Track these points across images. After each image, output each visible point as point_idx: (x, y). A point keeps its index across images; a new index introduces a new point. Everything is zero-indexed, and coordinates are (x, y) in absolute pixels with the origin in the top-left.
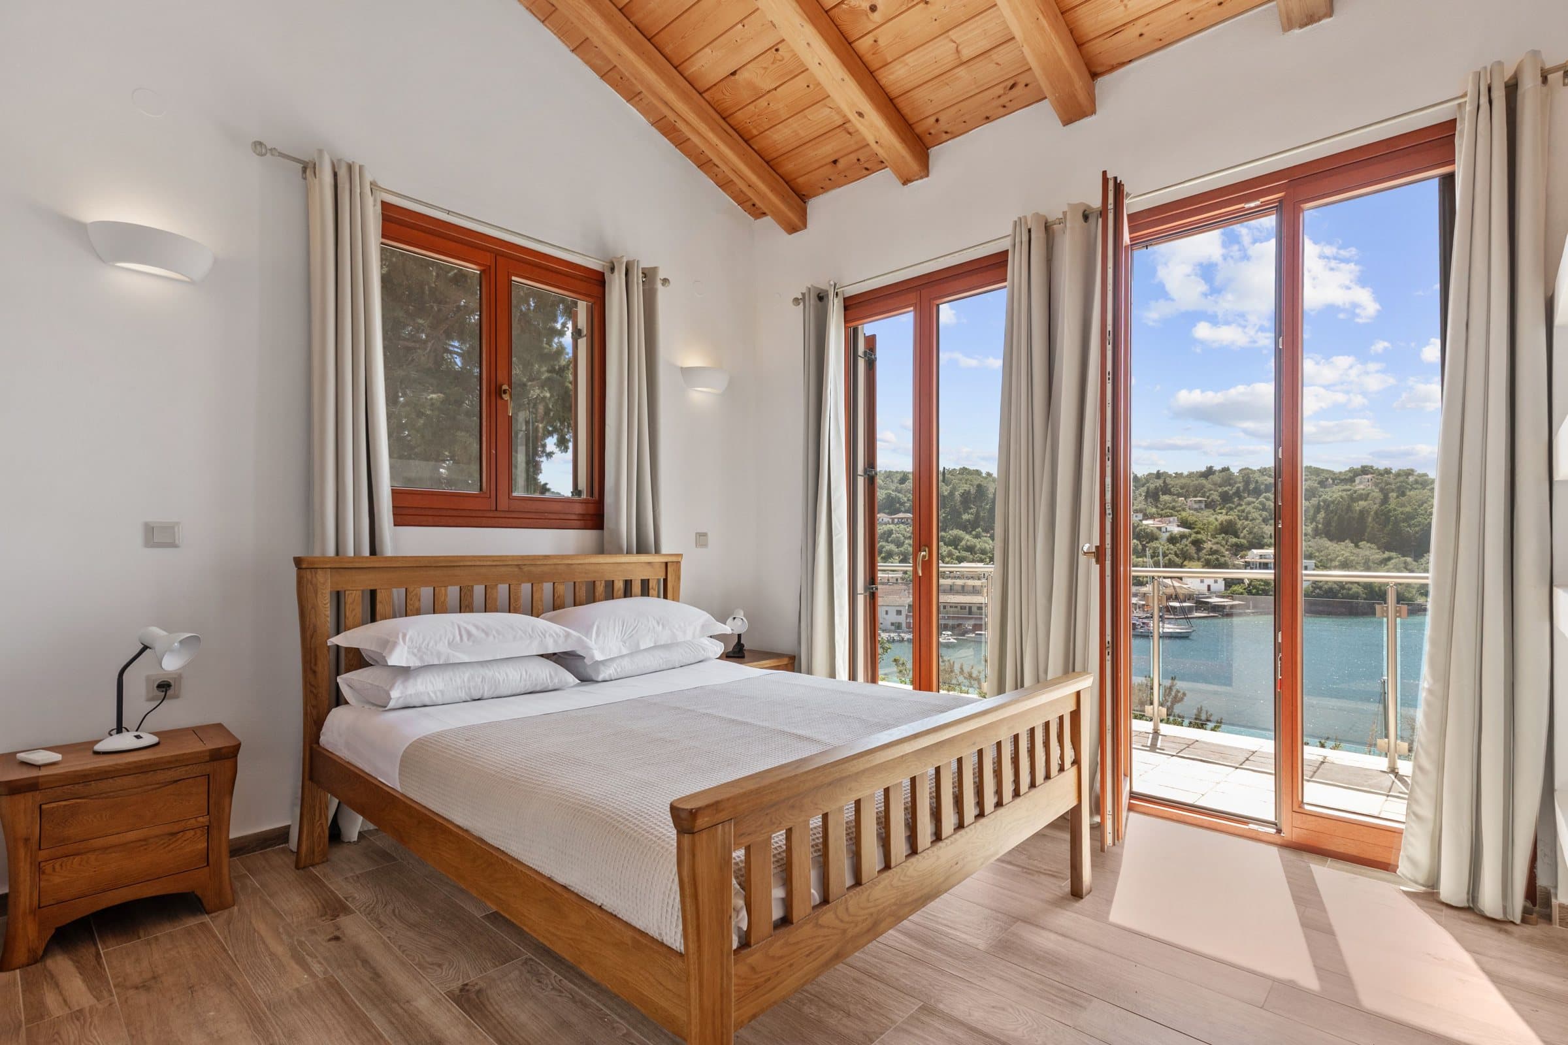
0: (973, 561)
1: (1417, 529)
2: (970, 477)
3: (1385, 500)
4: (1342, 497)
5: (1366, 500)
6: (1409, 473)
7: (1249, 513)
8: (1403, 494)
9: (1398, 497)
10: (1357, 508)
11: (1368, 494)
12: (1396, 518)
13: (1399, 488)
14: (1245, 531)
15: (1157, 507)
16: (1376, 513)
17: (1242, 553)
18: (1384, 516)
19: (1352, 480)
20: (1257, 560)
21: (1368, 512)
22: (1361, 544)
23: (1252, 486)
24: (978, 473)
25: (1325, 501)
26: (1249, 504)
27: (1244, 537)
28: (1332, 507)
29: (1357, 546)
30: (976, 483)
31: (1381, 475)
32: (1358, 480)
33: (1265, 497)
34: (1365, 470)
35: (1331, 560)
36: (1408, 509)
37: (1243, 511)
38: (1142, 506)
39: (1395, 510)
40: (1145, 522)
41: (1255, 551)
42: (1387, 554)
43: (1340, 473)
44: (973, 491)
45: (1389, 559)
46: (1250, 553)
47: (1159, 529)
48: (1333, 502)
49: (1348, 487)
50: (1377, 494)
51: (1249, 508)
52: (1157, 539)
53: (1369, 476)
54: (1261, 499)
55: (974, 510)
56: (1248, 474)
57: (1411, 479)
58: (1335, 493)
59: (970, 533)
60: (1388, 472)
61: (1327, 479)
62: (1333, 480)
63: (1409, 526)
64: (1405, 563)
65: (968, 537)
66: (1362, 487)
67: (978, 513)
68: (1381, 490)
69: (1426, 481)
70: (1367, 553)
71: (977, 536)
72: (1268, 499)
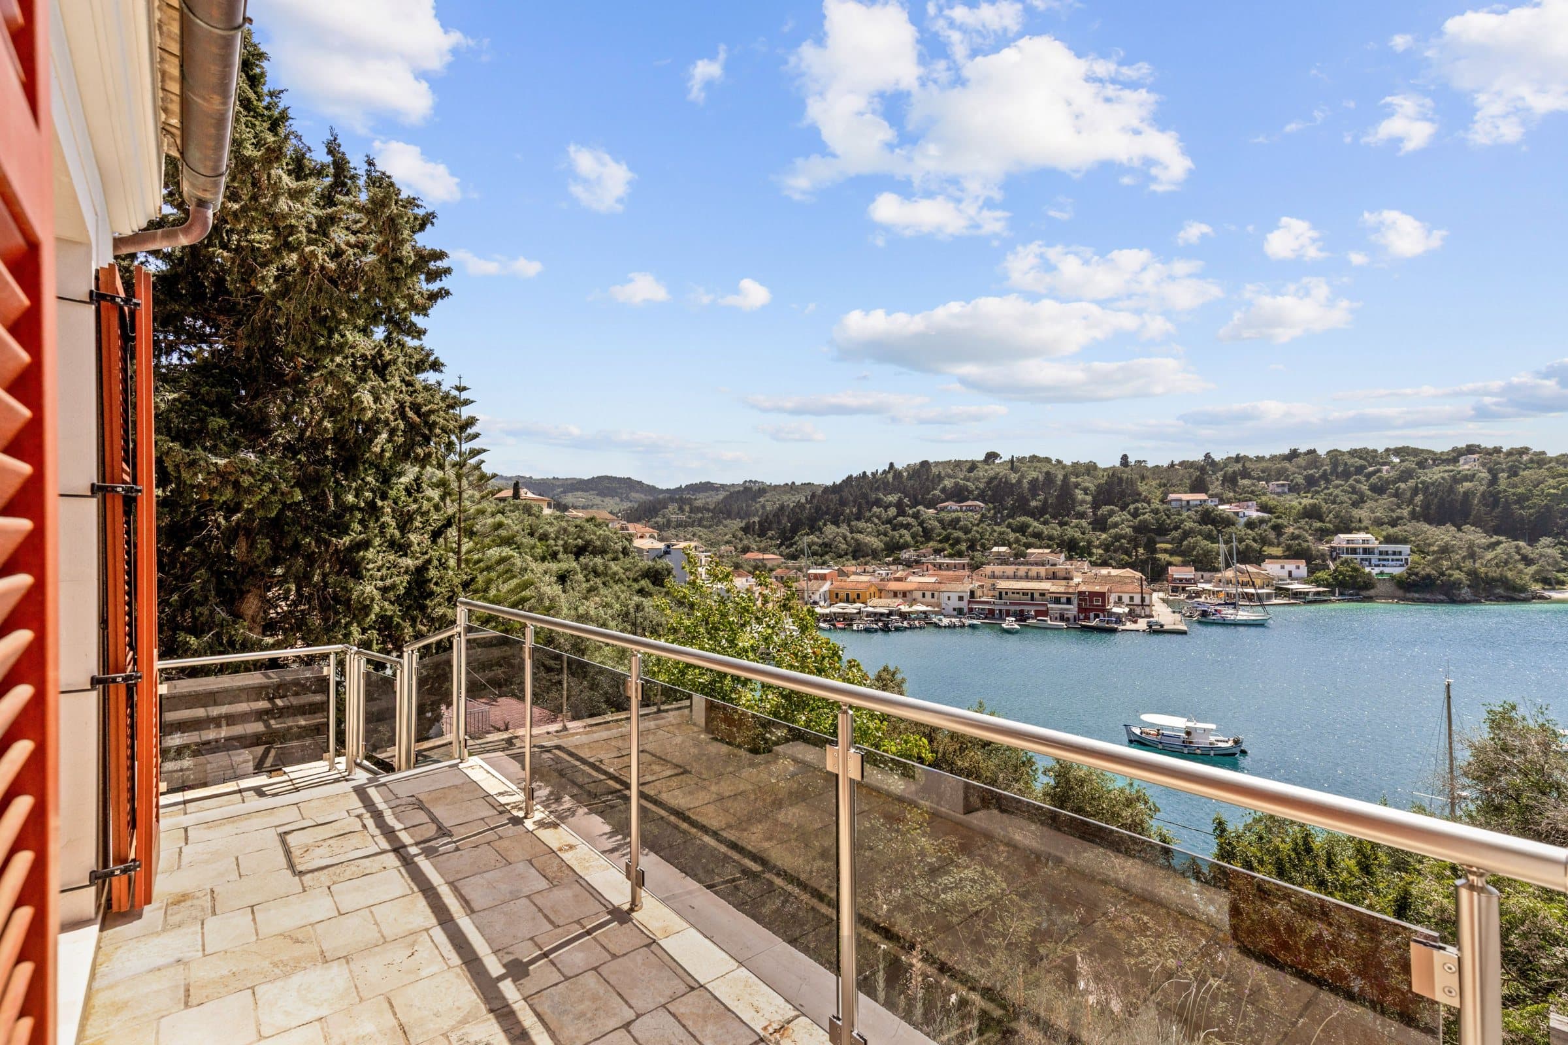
0: (1040, 547)
1: (1532, 511)
2: (1039, 465)
3: (1494, 481)
4: (1443, 478)
5: (1471, 481)
6: (1524, 451)
7: (1337, 496)
8: (1516, 474)
9: (1508, 477)
10: (1461, 490)
11: (1474, 475)
12: (1506, 500)
13: (1511, 468)
14: (1331, 515)
15: (1235, 491)
16: (1483, 495)
17: (1327, 538)
18: (1493, 499)
19: (1455, 460)
20: (1344, 545)
21: (1474, 494)
22: (1465, 527)
23: (1340, 469)
24: (1048, 460)
25: (1423, 482)
26: (1337, 487)
27: (1330, 522)
28: (1431, 489)
29: (1459, 530)
30: (1045, 470)
31: (1490, 454)
32: (1462, 459)
33: (1355, 480)
34: (1470, 450)
35: (1430, 545)
36: (1521, 490)
37: (1331, 494)
38: (1219, 490)
39: (1505, 491)
40: (1221, 507)
41: (1342, 536)
42: (1495, 538)
43: (1442, 453)
44: (1041, 478)
45: (1498, 543)
46: (1336, 538)
47: (1237, 514)
48: (1433, 484)
49: (1451, 468)
50: (1484, 474)
51: (1337, 492)
52: (1233, 524)
53: (1476, 456)
54: (1351, 481)
55: (1041, 497)
56: (1336, 456)
57: (1525, 458)
58: (1436, 474)
59: (1038, 520)
60: (1497, 450)
61: (1426, 460)
62: (1434, 460)
63: (1522, 508)
64: (1517, 547)
65: (1036, 524)
66: (1467, 467)
67: (1046, 499)
68: (1490, 471)
69: (1543, 460)
70: (1472, 537)
71: (1045, 523)
72: (1358, 481)
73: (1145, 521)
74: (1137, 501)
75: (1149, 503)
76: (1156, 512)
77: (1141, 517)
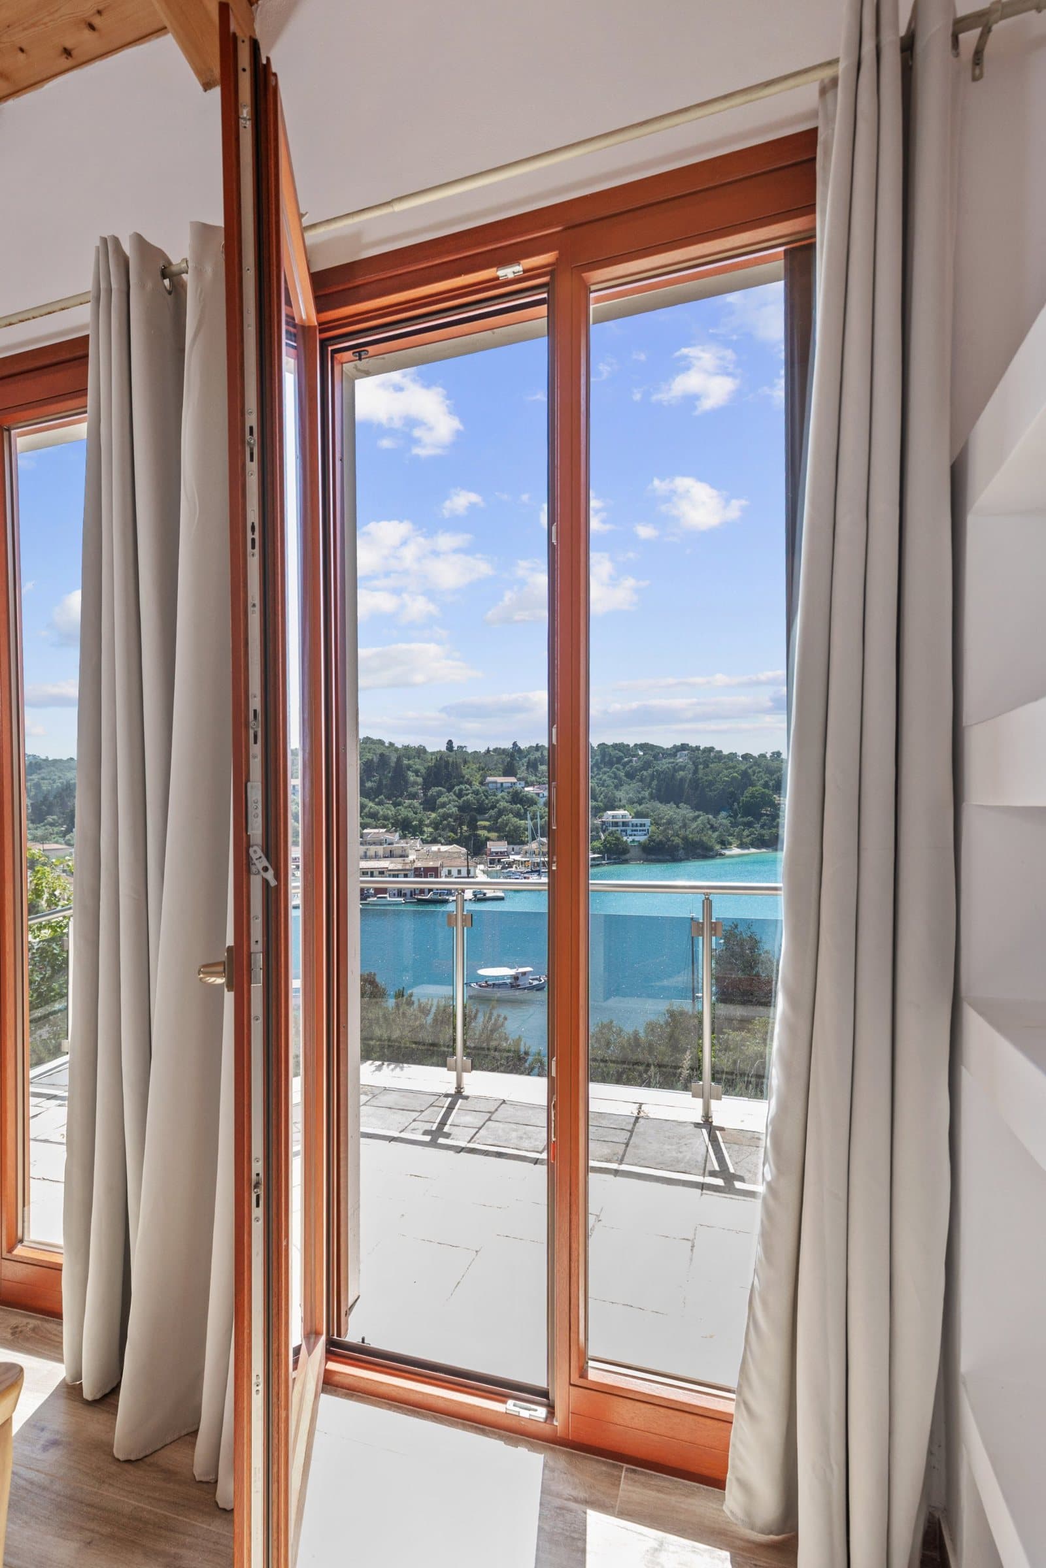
0: (376, 827)
2: (373, 746)
3: (696, 771)
4: (668, 768)
5: (685, 771)
7: (605, 781)
8: (708, 767)
9: (704, 769)
10: (679, 777)
11: (685, 766)
13: (704, 761)
14: (602, 796)
15: (536, 775)
16: (690, 781)
17: (599, 814)
18: (695, 783)
19: (675, 755)
20: (611, 819)
21: (686, 781)
22: (681, 805)
23: (607, 759)
24: (381, 742)
25: (657, 771)
26: (605, 773)
27: (601, 802)
28: (662, 776)
30: (379, 752)
31: (694, 751)
32: (679, 754)
33: (616, 768)
34: (684, 747)
35: (661, 818)
36: (710, 778)
37: (601, 779)
38: (524, 775)
39: (702, 778)
40: (526, 789)
41: (609, 812)
42: (697, 813)
43: (667, 749)
44: (376, 760)
45: (698, 816)
46: (605, 814)
47: (538, 794)
48: (662, 772)
49: (672, 760)
50: (690, 765)
51: (605, 777)
52: (536, 804)
53: (686, 752)
54: (614, 769)
55: (377, 778)
56: (604, 748)
57: (712, 754)
58: (664, 764)
59: (373, 800)
60: (698, 748)
61: (659, 754)
62: (663, 754)
63: (711, 791)
64: (708, 819)
65: (371, 804)
66: (681, 760)
67: (380, 780)
68: (692, 763)
69: (721, 756)
71: (380, 803)
72: (618, 769)
73: (468, 801)
74: (461, 783)
75: (470, 784)
76: (476, 793)
77: (465, 798)
